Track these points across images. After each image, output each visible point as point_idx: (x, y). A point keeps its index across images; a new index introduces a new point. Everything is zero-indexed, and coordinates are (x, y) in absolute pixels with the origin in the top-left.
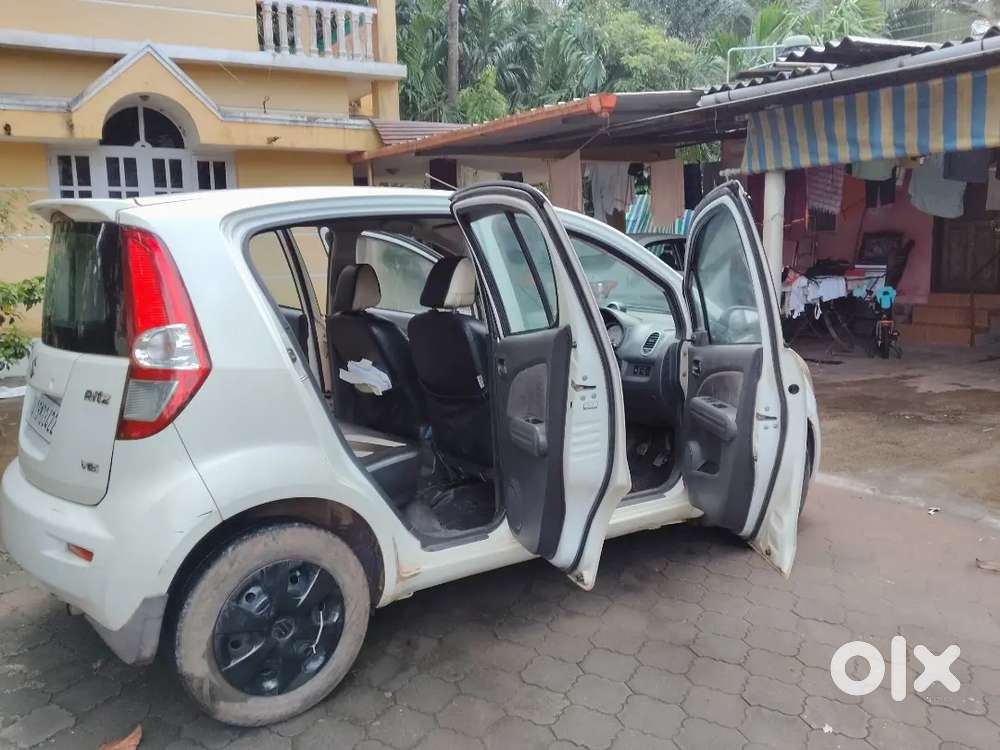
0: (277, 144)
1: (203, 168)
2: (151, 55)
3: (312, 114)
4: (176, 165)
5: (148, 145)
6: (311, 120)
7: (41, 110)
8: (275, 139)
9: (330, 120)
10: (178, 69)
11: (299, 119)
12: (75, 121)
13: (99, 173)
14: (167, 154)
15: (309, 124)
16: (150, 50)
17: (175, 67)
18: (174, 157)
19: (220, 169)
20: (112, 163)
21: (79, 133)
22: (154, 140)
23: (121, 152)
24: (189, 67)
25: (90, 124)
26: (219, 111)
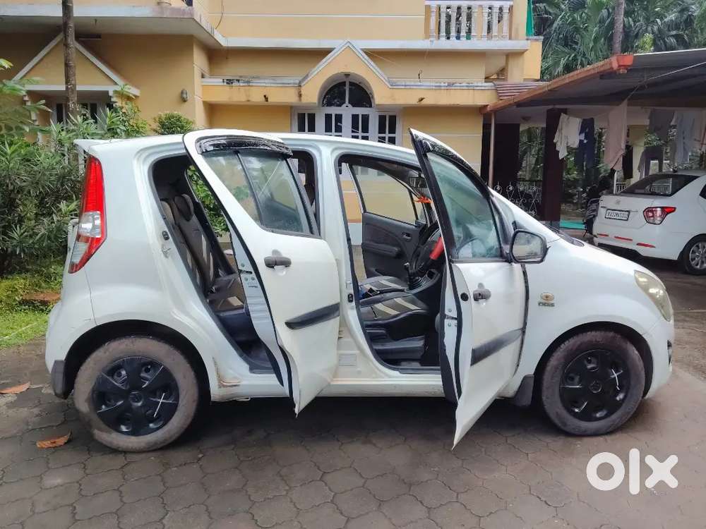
0: (424, 102)
1: (382, 119)
2: (350, 48)
3: (452, 81)
4: (366, 119)
5: (350, 106)
6: (449, 85)
7: (285, 85)
8: (422, 99)
9: (464, 84)
10: (366, 57)
11: (442, 84)
12: (303, 93)
13: (320, 123)
14: (360, 111)
15: (448, 88)
16: (348, 44)
17: (364, 54)
18: (364, 113)
19: (393, 119)
20: (328, 117)
21: (305, 100)
22: (355, 103)
23: (333, 111)
24: (373, 54)
25: (312, 95)
26: (389, 82)
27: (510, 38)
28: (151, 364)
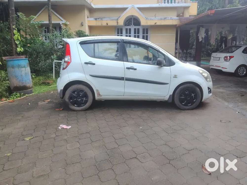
0: (157, 24)
1: (144, 30)
2: (133, 7)
3: (165, 17)
4: (138, 29)
5: (133, 26)
6: (165, 18)
7: (113, 20)
8: (156, 23)
9: (169, 18)
10: (138, 10)
11: (162, 18)
12: (118, 22)
13: (124, 32)
14: (137, 27)
15: (165, 19)
16: (133, 6)
18: (138, 28)
19: (147, 30)
20: (127, 29)
21: (119, 24)
22: (135, 25)
23: (128, 27)
24: (140, 9)
25: (121, 22)
26: (145, 18)
27: (185, 3)
28: (82, 91)
